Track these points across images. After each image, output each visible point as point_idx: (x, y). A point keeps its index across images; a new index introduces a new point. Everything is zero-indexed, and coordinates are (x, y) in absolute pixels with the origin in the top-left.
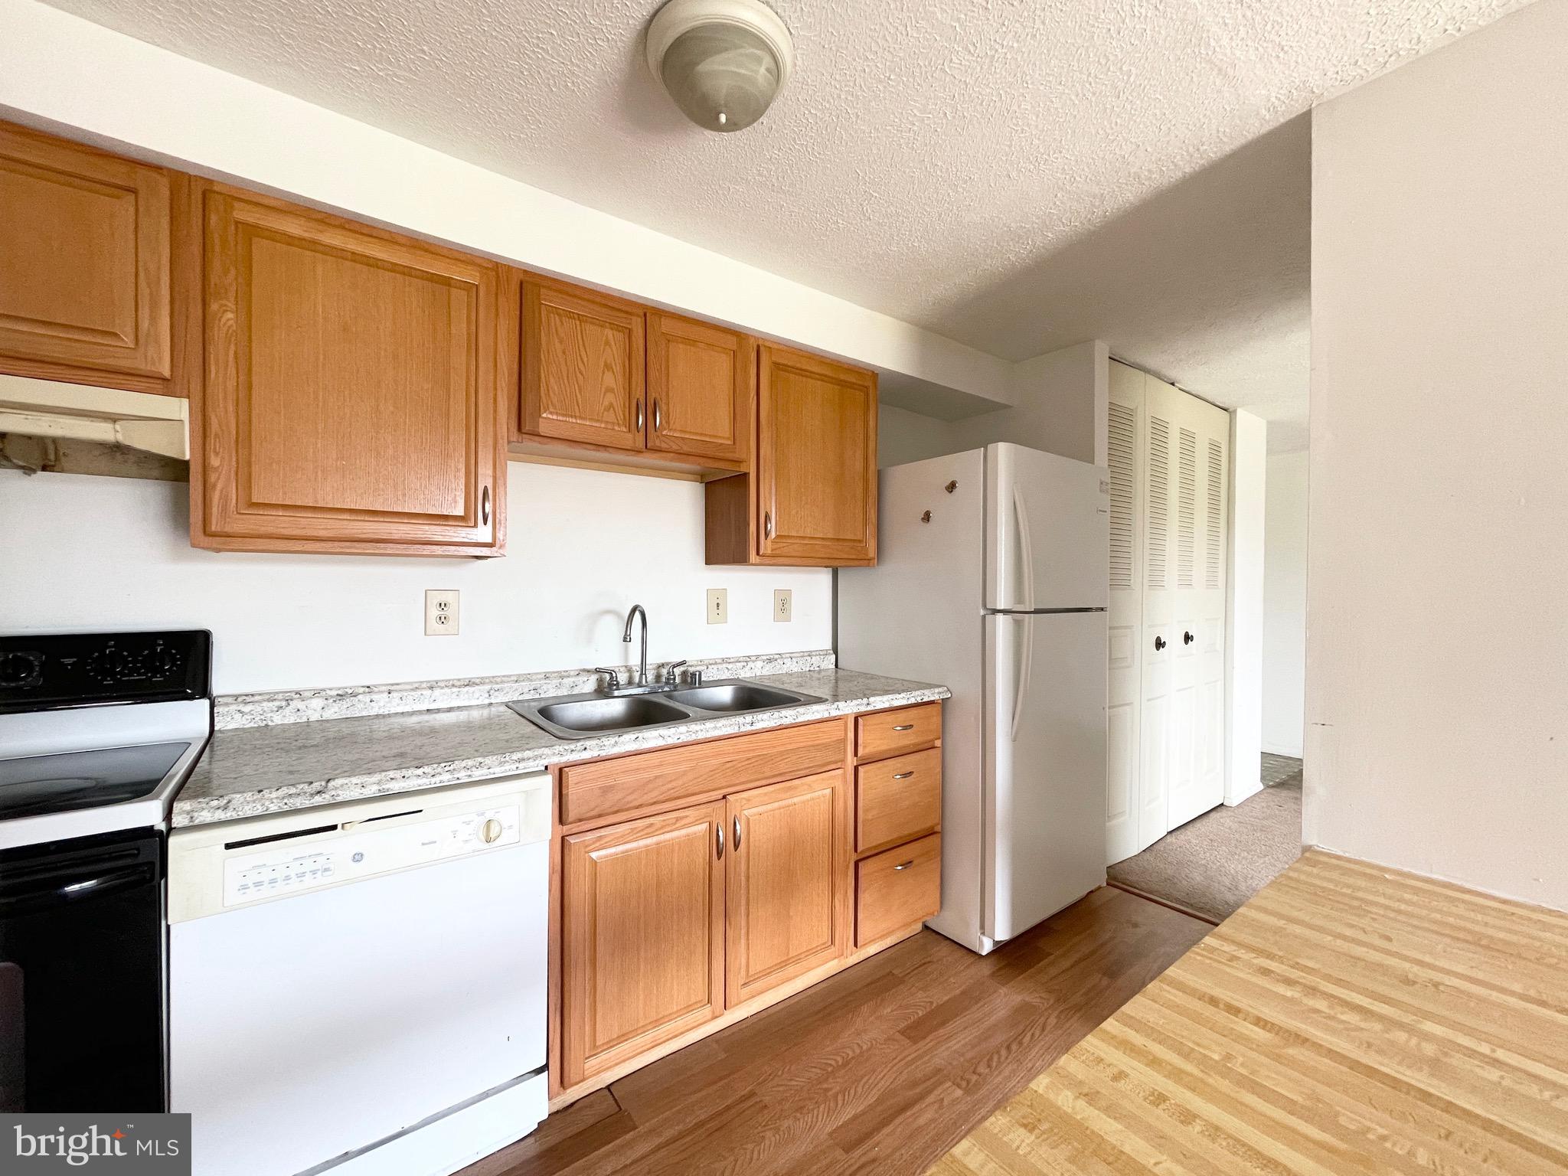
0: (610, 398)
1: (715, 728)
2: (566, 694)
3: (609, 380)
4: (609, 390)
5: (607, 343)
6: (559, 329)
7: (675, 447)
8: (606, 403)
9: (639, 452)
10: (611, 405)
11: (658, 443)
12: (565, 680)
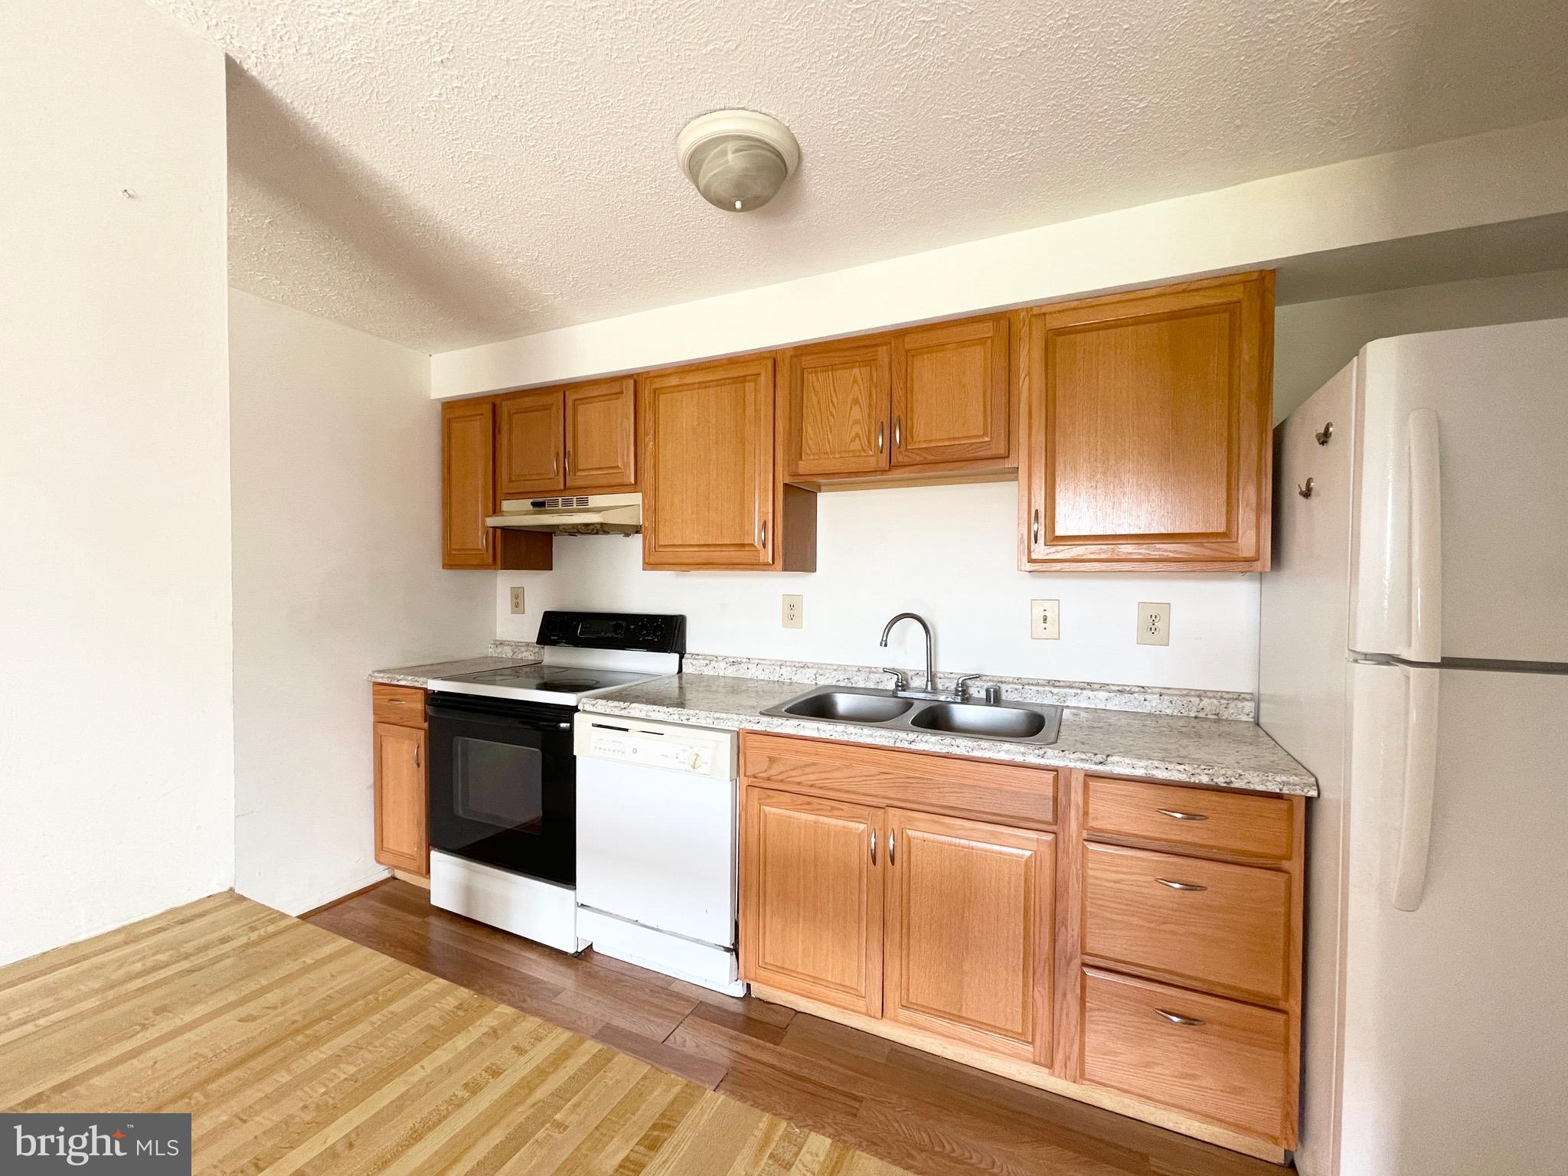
0: (857, 429)
1: (871, 736)
2: (872, 687)
3: (856, 413)
4: (856, 422)
5: (855, 381)
6: (815, 384)
7: (918, 459)
8: (853, 434)
9: (883, 471)
10: (857, 435)
11: (900, 459)
12: (872, 676)
